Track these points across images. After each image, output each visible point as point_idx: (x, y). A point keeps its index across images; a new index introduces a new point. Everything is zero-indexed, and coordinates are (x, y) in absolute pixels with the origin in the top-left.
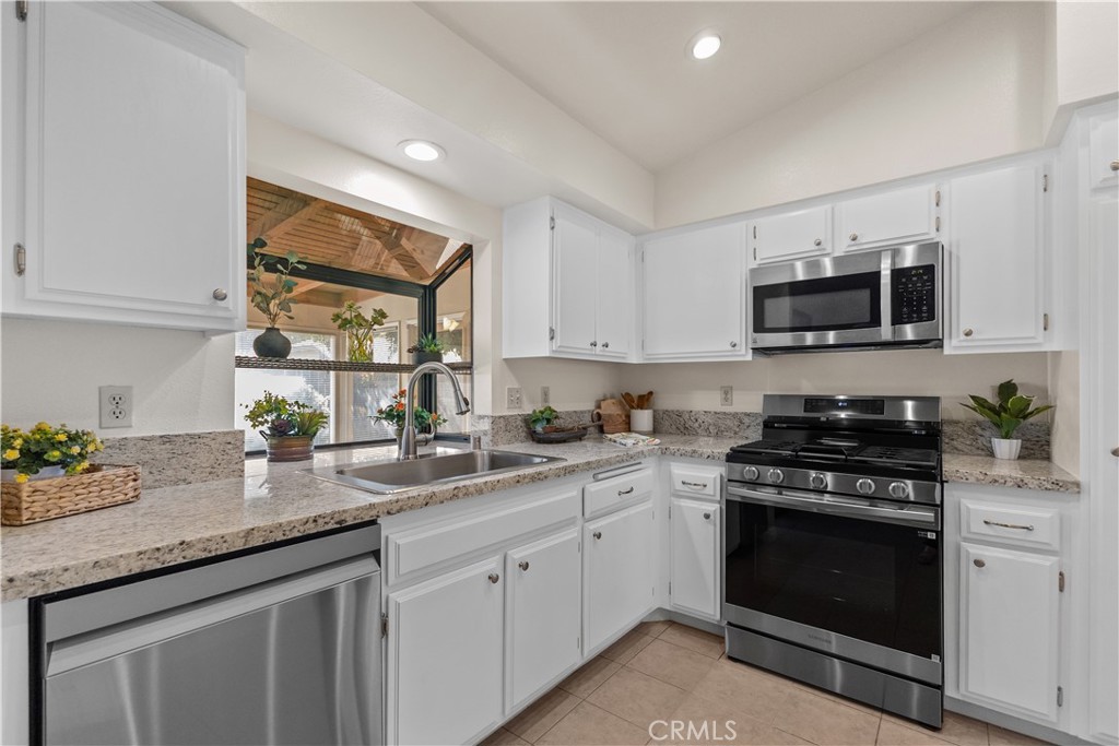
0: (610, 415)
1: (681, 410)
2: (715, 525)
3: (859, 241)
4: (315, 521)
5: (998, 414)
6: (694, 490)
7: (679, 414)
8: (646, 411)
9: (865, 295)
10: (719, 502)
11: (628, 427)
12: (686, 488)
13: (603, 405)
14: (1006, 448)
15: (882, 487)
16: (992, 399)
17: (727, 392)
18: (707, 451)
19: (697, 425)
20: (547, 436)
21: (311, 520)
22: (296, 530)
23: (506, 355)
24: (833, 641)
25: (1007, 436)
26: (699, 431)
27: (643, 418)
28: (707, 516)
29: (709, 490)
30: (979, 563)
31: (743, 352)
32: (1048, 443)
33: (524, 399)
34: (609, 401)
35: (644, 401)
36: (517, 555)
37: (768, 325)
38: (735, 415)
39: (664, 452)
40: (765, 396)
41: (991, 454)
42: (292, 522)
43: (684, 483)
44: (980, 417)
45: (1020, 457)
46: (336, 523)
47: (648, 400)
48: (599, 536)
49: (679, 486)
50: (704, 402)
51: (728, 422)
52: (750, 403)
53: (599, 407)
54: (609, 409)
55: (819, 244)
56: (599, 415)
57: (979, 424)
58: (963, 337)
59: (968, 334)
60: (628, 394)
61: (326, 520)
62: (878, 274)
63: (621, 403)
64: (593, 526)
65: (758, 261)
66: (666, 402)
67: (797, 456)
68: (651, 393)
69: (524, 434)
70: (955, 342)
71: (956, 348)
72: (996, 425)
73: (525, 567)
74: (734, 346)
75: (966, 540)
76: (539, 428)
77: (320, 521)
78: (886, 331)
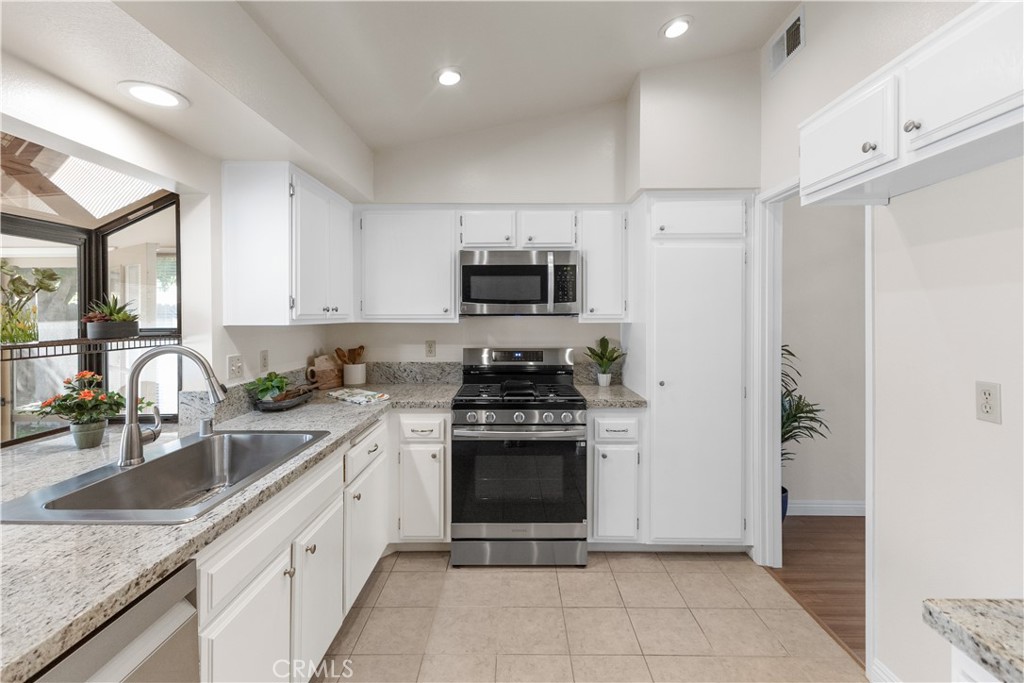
0: (323, 372)
1: (391, 362)
2: (440, 462)
3: (534, 241)
4: (137, 584)
5: (602, 359)
6: (424, 436)
7: (389, 366)
8: (360, 366)
9: (538, 279)
10: (444, 442)
11: (341, 382)
12: (414, 435)
13: (316, 361)
14: (604, 379)
15: (558, 417)
16: (598, 350)
17: (431, 346)
18: (434, 401)
19: (405, 374)
20: (277, 405)
21: (133, 585)
22: (118, 603)
23: (227, 322)
24: (533, 529)
25: (604, 373)
26: (408, 380)
27: (357, 372)
28: (434, 456)
29: (435, 434)
30: (604, 456)
31: (453, 316)
32: (621, 374)
33: (245, 368)
34: (321, 358)
35: (355, 355)
36: (303, 541)
37: (473, 296)
38: (438, 365)
39: (394, 406)
40: (465, 349)
41: (596, 383)
42: (113, 596)
43: (413, 431)
44: (591, 360)
45: (611, 384)
46: (158, 577)
47: (359, 355)
48: (359, 497)
49: (408, 434)
50: (412, 354)
51: (433, 371)
52: (451, 354)
53: (311, 362)
54: (323, 365)
55: (507, 239)
56: (313, 372)
57: (590, 364)
58: (589, 312)
59: (592, 311)
60: (339, 349)
61: (148, 578)
62: (546, 267)
63: (333, 358)
64: (352, 490)
65: (464, 244)
66: (375, 355)
67: (503, 400)
68: (362, 348)
69: (246, 405)
70: (585, 315)
71: (586, 319)
72: (600, 365)
73: (313, 550)
74: (446, 311)
75: (597, 443)
76: (268, 398)
77: (143, 582)
78: (550, 306)
